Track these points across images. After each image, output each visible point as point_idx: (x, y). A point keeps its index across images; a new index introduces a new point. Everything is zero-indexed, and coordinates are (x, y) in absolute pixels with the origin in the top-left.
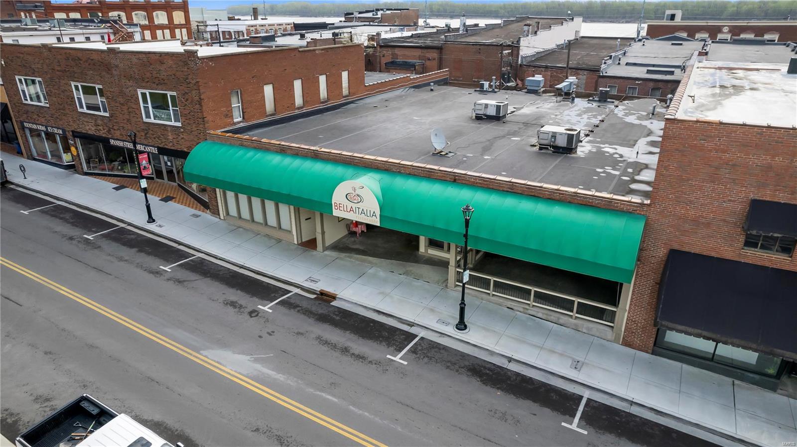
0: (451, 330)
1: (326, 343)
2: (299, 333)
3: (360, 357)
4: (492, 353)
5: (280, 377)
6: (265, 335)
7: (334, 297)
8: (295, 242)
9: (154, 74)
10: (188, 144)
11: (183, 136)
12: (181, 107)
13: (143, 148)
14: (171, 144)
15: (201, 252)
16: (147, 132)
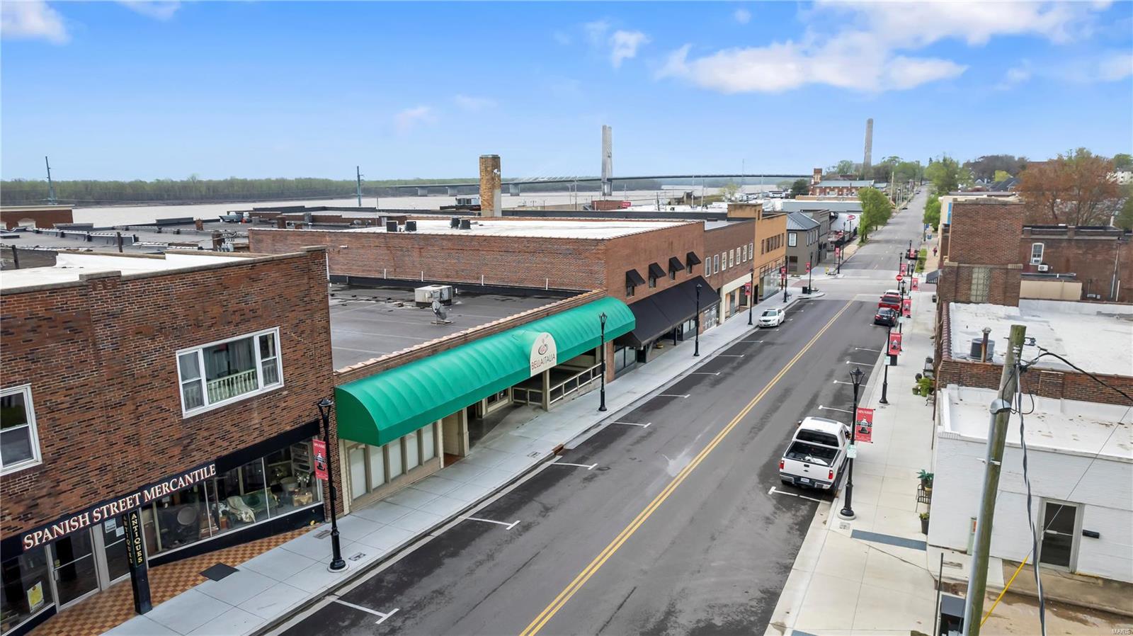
8: (442, 467)
9: (232, 306)
10: (295, 413)
11: (285, 404)
12: (288, 351)
13: (169, 488)
14: (255, 434)
15: (457, 517)
16: (189, 441)
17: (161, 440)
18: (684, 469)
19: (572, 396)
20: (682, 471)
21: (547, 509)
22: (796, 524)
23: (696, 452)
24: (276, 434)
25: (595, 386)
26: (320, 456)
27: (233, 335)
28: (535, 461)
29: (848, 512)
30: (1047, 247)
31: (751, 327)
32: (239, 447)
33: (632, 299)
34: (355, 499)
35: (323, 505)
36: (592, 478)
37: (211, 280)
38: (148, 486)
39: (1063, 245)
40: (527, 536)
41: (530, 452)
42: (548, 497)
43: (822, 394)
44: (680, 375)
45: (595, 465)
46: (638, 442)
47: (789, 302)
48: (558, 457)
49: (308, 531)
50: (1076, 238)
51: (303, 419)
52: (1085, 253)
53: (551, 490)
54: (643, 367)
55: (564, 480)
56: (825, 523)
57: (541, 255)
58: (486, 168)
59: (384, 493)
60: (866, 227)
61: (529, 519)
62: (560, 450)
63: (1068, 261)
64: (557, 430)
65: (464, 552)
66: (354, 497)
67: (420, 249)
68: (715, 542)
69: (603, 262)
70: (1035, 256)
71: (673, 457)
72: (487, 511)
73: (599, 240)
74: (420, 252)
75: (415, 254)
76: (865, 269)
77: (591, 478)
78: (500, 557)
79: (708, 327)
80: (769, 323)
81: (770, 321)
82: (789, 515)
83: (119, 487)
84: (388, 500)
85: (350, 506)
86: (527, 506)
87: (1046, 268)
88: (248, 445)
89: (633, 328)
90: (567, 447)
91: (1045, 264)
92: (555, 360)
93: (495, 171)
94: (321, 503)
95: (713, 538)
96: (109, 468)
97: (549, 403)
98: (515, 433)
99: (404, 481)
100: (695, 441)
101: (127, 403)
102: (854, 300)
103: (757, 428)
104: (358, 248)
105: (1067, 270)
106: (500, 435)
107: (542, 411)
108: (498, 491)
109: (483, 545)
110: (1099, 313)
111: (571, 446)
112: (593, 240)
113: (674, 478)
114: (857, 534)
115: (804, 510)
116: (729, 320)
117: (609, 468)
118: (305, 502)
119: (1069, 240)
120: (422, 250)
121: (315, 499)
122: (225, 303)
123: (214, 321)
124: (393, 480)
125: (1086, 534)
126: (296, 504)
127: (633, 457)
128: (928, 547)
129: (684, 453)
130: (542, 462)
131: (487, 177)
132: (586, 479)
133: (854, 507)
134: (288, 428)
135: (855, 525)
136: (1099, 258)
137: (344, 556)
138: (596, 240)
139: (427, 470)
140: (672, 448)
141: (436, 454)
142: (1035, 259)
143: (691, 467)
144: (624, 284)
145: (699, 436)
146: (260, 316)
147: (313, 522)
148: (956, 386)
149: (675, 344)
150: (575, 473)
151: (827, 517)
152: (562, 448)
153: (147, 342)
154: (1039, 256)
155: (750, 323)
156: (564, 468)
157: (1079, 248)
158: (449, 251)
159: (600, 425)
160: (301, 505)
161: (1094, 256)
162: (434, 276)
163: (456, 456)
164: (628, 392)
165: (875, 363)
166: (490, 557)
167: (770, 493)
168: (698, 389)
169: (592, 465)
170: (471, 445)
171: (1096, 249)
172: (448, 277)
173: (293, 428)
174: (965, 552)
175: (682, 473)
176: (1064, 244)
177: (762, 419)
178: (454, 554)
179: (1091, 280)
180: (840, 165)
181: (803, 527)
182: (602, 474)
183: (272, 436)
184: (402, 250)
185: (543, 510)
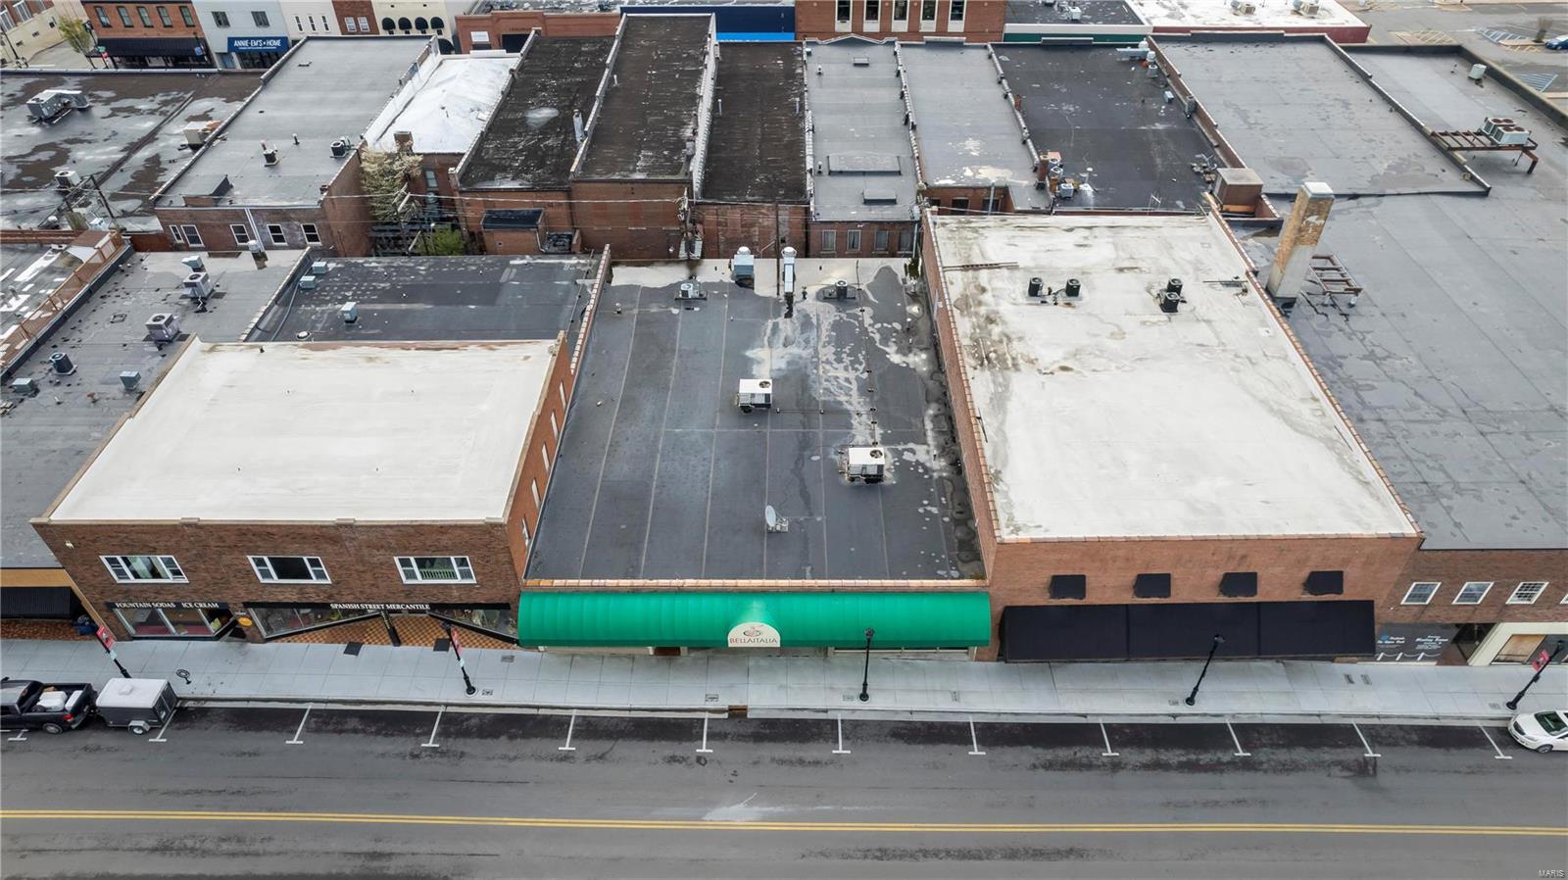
0: (857, 704)
1: (782, 762)
2: (755, 763)
3: (817, 763)
4: (896, 712)
5: (779, 809)
6: (732, 778)
7: (744, 709)
8: (651, 654)
10: (487, 597)
11: (481, 592)
12: (479, 567)
15: (574, 709)
16: (409, 592)
17: (392, 589)
18: (727, 821)
20: (723, 821)
24: (472, 602)
27: (434, 555)
32: (445, 602)
36: (674, 762)
40: (556, 765)
41: (712, 693)
42: (623, 748)
45: (710, 751)
48: (723, 716)
49: (509, 648)
61: (580, 754)
62: (740, 711)
65: (519, 741)
71: (750, 804)
77: (676, 760)
78: (516, 764)
88: (451, 602)
90: (749, 712)
92: (777, 644)
109: (533, 745)
111: (749, 715)
117: (704, 765)
122: (425, 542)
123: (417, 548)
127: (740, 772)
130: (702, 710)
132: (672, 758)
134: (482, 602)
145: (826, 808)
146: (453, 549)
150: (685, 745)
156: (696, 731)
159: (825, 712)
166: (514, 759)
168: (1026, 754)
169: (707, 748)
173: (486, 602)
178: (513, 737)
182: (690, 765)
183: (469, 602)
185: (601, 755)
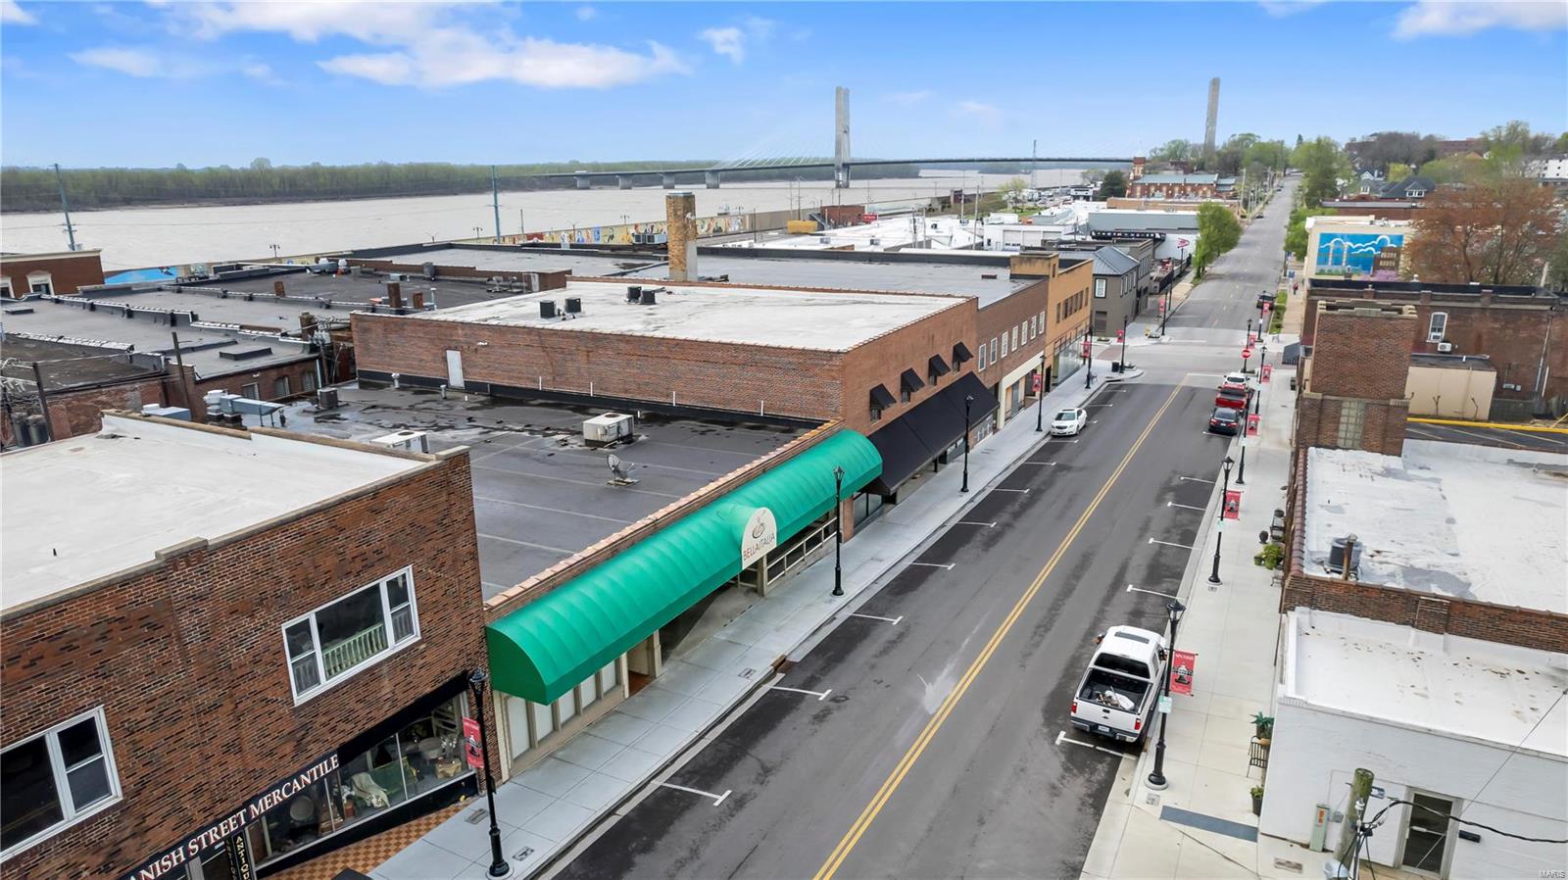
1: (883, 652)
2: (872, 668)
3: (901, 636)
5: (949, 666)
6: (883, 685)
8: (627, 696)
9: (351, 550)
10: (436, 670)
11: (424, 661)
12: (425, 593)
13: (281, 795)
14: (386, 707)
15: (649, 781)
16: (303, 732)
17: (268, 739)
18: (945, 700)
19: (797, 569)
20: (943, 703)
21: (766, 771)
22: (1089, 796)
23: (959, 673)
24: (413, 701)
25: (827, 550)
26: (472, 738)
27: (354, 587)
28: (748, 684)
29: (1158, 778)
30: (1452, 318)
31: (1041, 435)
32: (367, 727)
33: (879, 424)
34: (515, 760)
35: (475, 774)
36: (824, 716)
37: (322, 523)
38: (254, 800)
39: (1473, 316)
40: (742, 816)
41: (741, 669)
42: (767, 749)
43: (1133, 563)
44: (943, 526)
45: (829, 691)
46: (885, 651)
47: (1093, 387)
48: (780, 676)
49: (457, 811)
50: (1491, 306)
51: (447, 675)
52: (1504, 328)
53: (771, 736)
54: (892, 512)
55: (788, 718)
56: (1127, 793)
57: (753, 368)
58: (675, 211)
59: (551, 745)
60: (1203, 258)
61: (744, 788)
62: (782, 665)
63: (1479, 337)
64: (778, 630)
65: (660, 844)
66: (515, 756)
67: (588, 352)
68: (984, 828)
69: (838, 382)
70: (1434, 330)
71: (930, 679)
72: (689, 772)
73: (834, 353)
74: (588, 356)
75: (581, 358)
76: (1200, 326)
77: (821, 717)
78: (707, 853)
79: (981, 438)
80: (1065, 431)
81: (1065, 428)
82: (1081, 780)
83: (219, 808)
84: (560, 754)
85: (509, 770)
86: (740, 763)
87: (1448, 347)
88: (377, 722)
89: (879, 473)
90: (791, 659)
91: (1447, 342)
92: (775, 541)
93: (688, 215)
94: (472, 773)
95: (981, 822)
96: (204, 788)
97: (767, 584)
98: (721, 635)
99: (579, 725)
100: (961, 651)
101: (223, 703)
102: (1183, 383)
103: (1044, 627)
104: (502, 347)
105: (1478, 351)
106: (701, 639)
107: (755, 595)
108: (701, 736)
109: (685, 830)
110: (1510, 462)
111: (796, 658)
112: (825, 352)
113: (933, 715)
114: (1170, 814)
115: (1102, 768)
116: (1011, 423)
117: (847, 699)
118: (453, 773)
119: (1483, 309)
120: (591, 354)
121: (465, 767)
122: (341, 550)
123: (328, 576)
124: (563, 725)
125: (1464, 835)
126: (440, 776)
127: (878, 679)
128: (1260, 837)
129: (946, 672)
130: (758, 686)
131: (677, 225)
132: (816, 717)
133: (1166, 772)
134: (428, 690)
135: (1167, 798)
136: (1523, 334)
137: (506, 857)
138: (829, 352)
139: (606, 705)
140: (927, 665)
141: (618, 682)
142: (1434, 334)
143: (954, 698)
144: (867, 408)
145: (966, 642)
146: (388, 556)
147: (463, 797)
148: (1307, 609)
149: (936, 471)
150: (803, 706)
151: (1131, 784)
152: (784, 660)
153: (245, 621)
154: (1440, 330)
155: (1039, 429)
156: (786, 696)
157: (1496, 320)
158: (628, 357)
159: (835, 619)
160: (447, 777)
161: (1516, 331)
162: (606, 390)
163: (643, 675)
164: (872, 559)
165: (1205, 505)
166: (694, 853)
167: (1058, 742)
168: (968, 552)
169: (824, 692)
170: (664, 657)
171: (1519, 323)
172: (626, 391)
173: (435, 688)
174: (1307, 846)
175: (944, 707)
176: (1475, 315)
177: (1050, 610)
178: (647, 848)
179: (1510, 365)
180: (1170, 147)
181: (1098, 800)
182: (839, 708)
183: (407, 704)
184: (563, 353)
185: (761, 771)
